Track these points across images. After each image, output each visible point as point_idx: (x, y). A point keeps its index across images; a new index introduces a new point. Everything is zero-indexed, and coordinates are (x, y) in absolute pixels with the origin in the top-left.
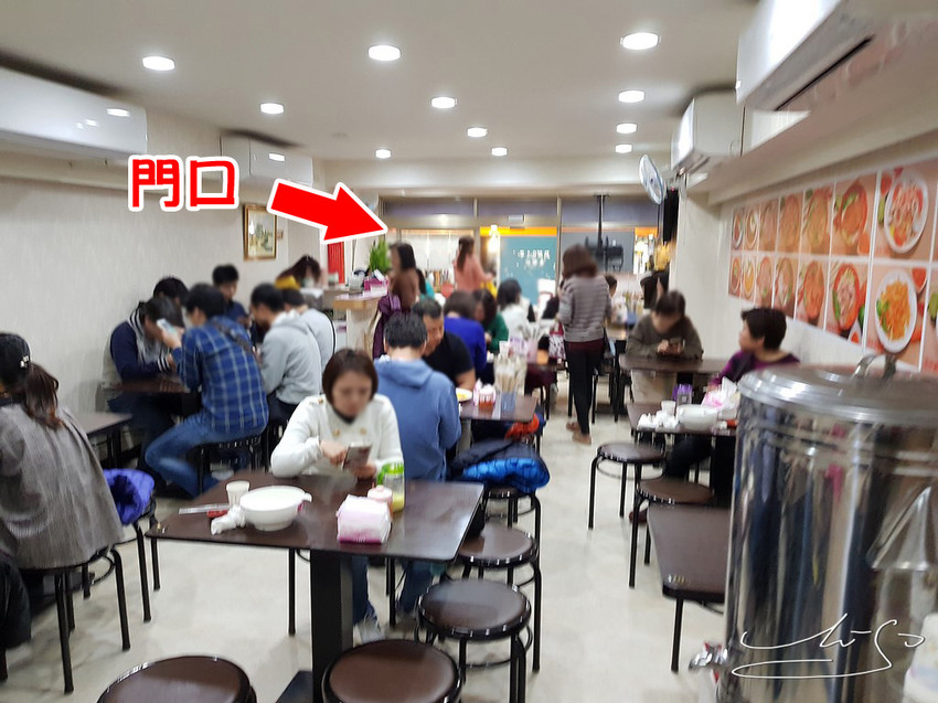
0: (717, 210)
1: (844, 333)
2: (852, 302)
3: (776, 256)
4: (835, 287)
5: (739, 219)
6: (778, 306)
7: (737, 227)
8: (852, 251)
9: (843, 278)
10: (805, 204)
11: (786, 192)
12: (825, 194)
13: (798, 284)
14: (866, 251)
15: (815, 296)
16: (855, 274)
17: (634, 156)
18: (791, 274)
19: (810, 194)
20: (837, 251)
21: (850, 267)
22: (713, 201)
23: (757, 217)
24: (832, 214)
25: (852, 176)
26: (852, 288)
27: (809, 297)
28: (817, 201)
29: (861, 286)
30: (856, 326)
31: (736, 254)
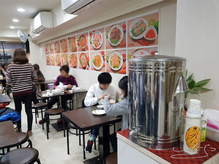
0: (39, 45)
1: (84, 68)
2: (86, 61)
3: (61, 54)
4: (80, 58)
5: (47, 46)
6: (63, 65)
7: (46, 48)
8: (84, 50)
9: (82, 56)
10: (68, 41)
11: (62, 39)
12: (74, 38)
13: (69, 59)
14: (88, 50)
15: (74, 61)
16: (85, 55)
17: (16, 30)
18: (67, 57)
19: (69, 38)
20: (79, 50)
21: (84, 54)
22: (38, 43)
23: (53, 45)
24: (77, 42)
25: (81, 33)
26: (85, 58)
27: (73, 62)
28: (72, 40)
29: (87, 57)
30: (87, 66)
31: (47, 55)
